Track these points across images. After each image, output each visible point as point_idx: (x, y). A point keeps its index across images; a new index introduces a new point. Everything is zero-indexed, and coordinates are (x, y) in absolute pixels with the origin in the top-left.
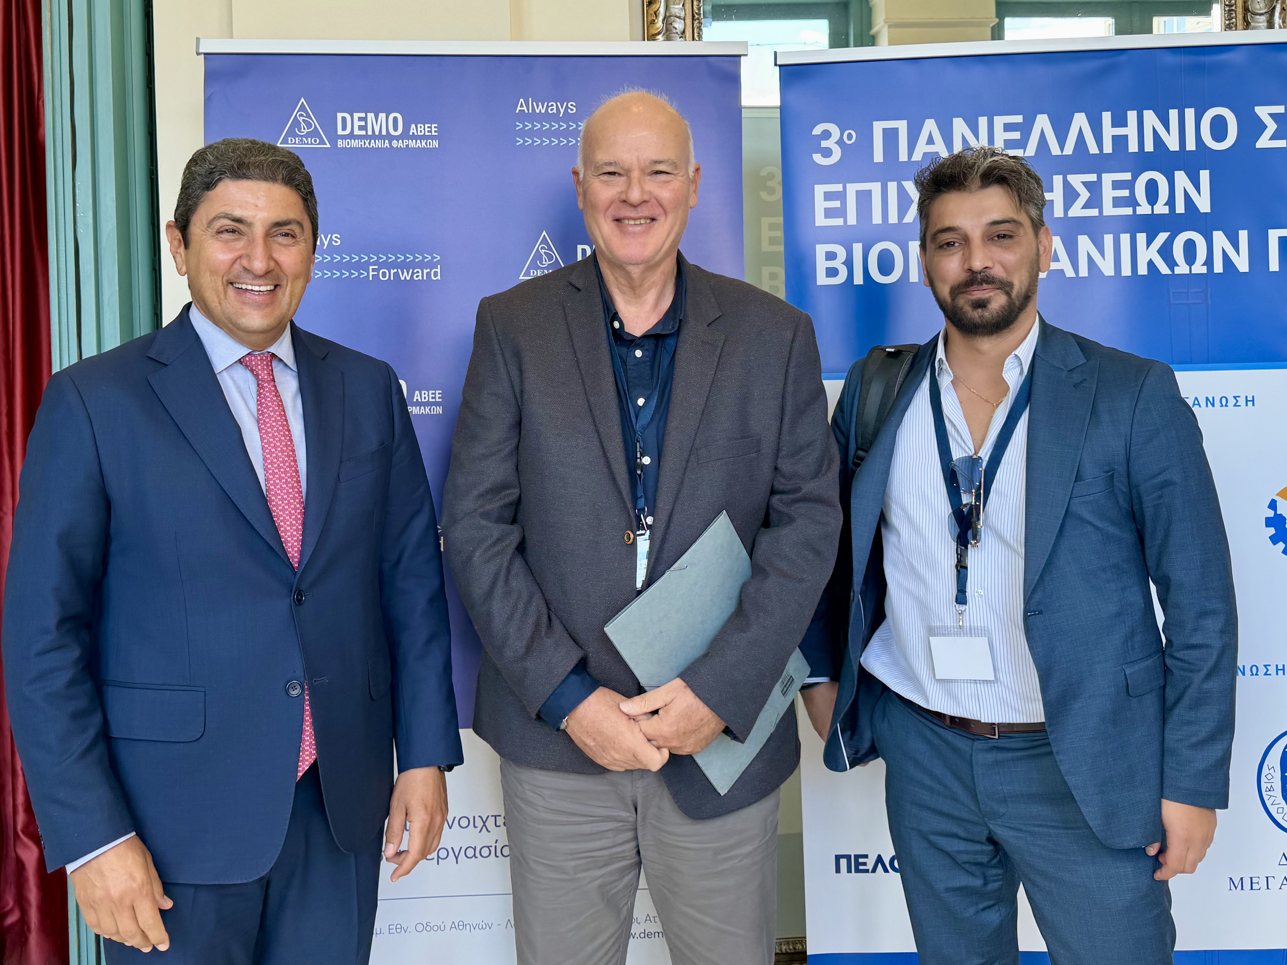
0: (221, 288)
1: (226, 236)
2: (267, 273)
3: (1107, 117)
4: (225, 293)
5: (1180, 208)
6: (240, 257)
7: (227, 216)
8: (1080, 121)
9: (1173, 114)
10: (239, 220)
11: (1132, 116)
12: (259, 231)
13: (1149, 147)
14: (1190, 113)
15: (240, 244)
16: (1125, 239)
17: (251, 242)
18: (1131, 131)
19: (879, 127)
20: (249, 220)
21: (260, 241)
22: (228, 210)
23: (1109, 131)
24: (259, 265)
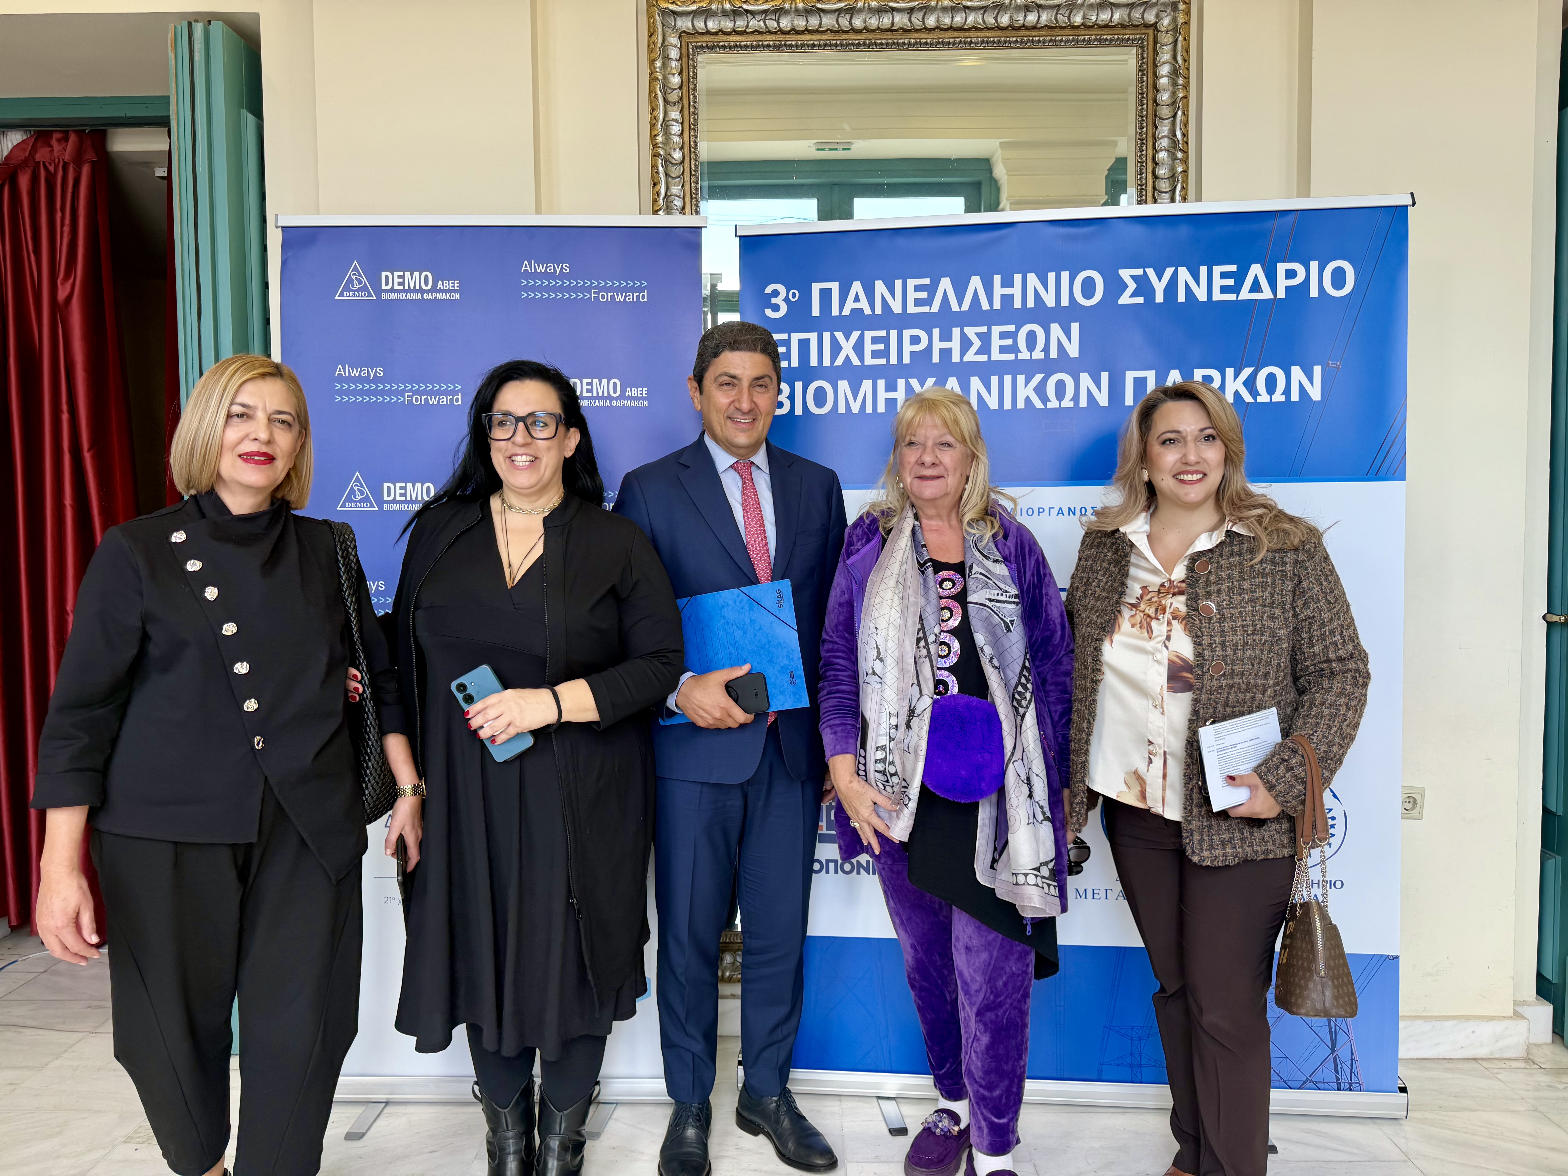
0: (723, 422)
1: (726, 387)
2: (751, 411)
3: (997, 279)
4: (725, 424)
5: (1054, 354)
6: (733, 401)
7: (727, 374)
8: (976, 282)
9: (1052, 276)
10: (733, 377)
11: (1018, 278)
12: (745, 383)
13: (1030, 304)
14: (1065, 275)
15: (733, 393)
16: (1008, 379)
17: (740, 392)
18: (1016, 291)
19: (817, 287)
20: (740, 377)
21: (746, 391)
22: (726, 370)
23: (998, 291)
24: (745, 406)
